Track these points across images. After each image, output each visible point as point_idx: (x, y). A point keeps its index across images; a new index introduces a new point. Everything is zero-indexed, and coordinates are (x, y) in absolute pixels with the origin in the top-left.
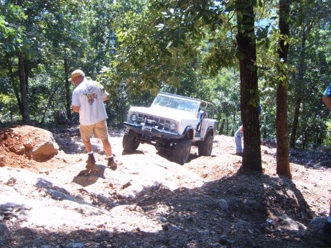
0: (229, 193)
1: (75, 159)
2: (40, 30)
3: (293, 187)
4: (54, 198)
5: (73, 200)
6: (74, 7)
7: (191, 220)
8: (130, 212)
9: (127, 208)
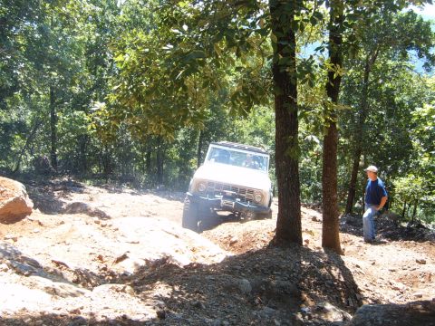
0: (255, 270)
1: (54, 222)
2: (17, 46)
3: (341, 265)
4: (19, 273)
5: (45, 277)
6: (64, 18)
7: (198, 306)
8: (117, 294)
9: (112, 288)
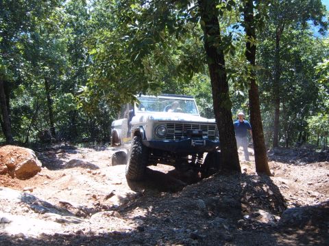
0: (207, 193)
1: (58, 175)
2: (17, 51)
3: (271, 184)
4: (37, 212)
6: (49, 26)
7: (168, 221)
8: (108, 218)
9: (105, 214)
